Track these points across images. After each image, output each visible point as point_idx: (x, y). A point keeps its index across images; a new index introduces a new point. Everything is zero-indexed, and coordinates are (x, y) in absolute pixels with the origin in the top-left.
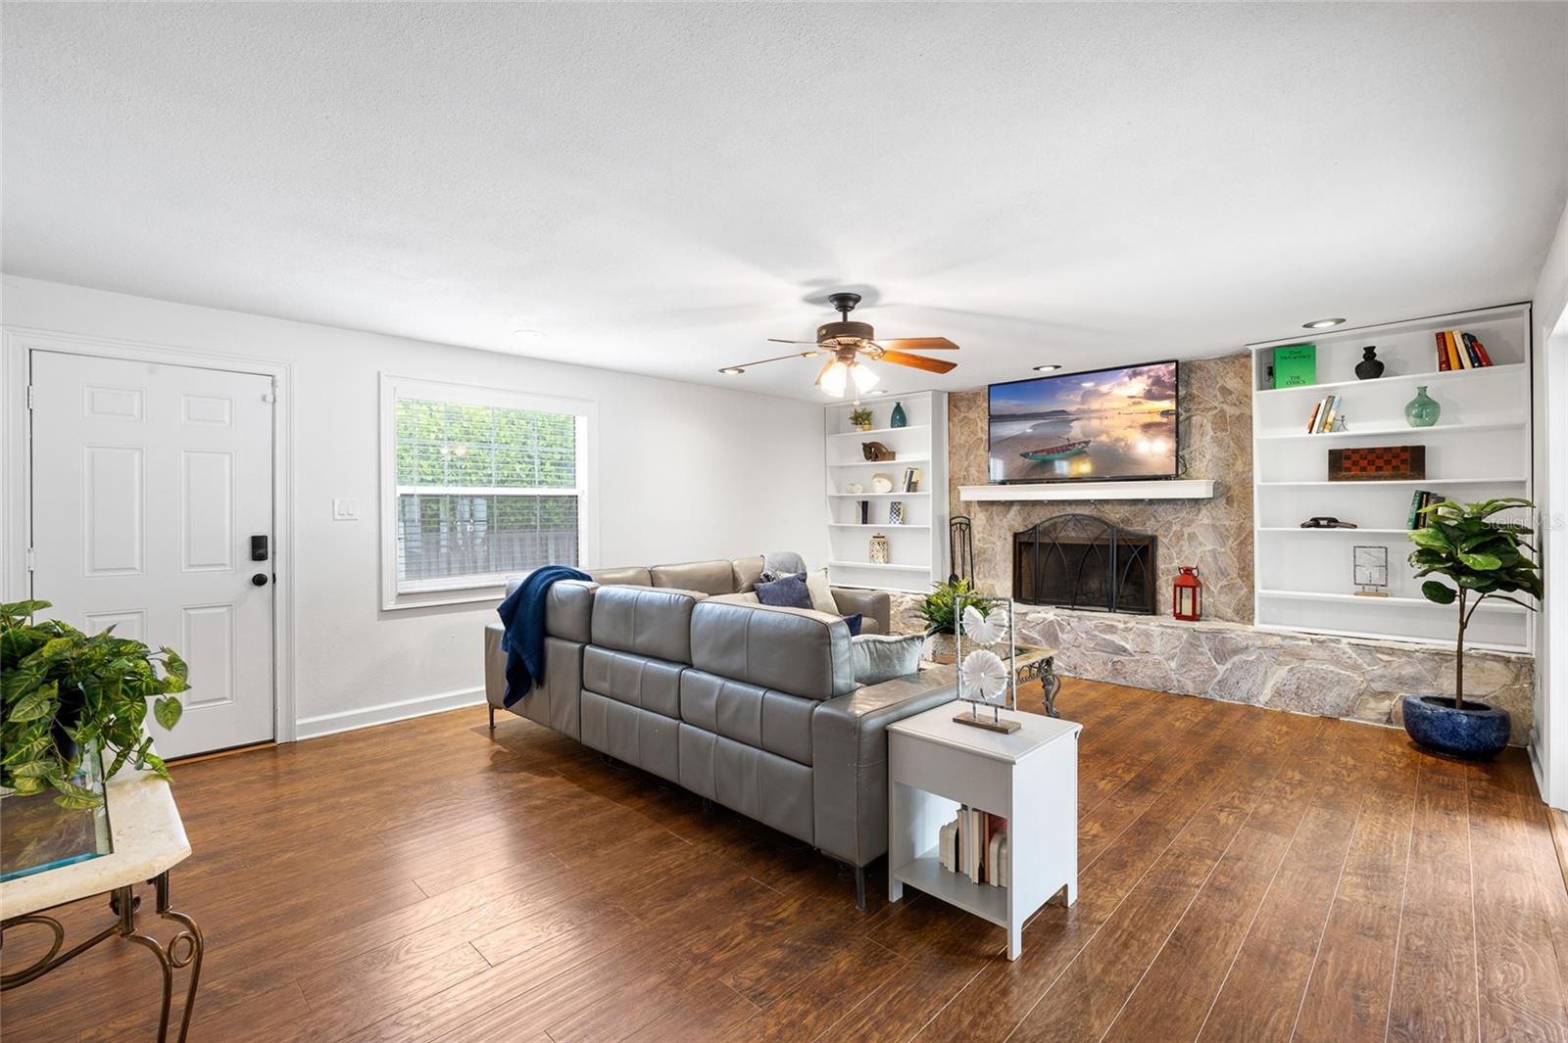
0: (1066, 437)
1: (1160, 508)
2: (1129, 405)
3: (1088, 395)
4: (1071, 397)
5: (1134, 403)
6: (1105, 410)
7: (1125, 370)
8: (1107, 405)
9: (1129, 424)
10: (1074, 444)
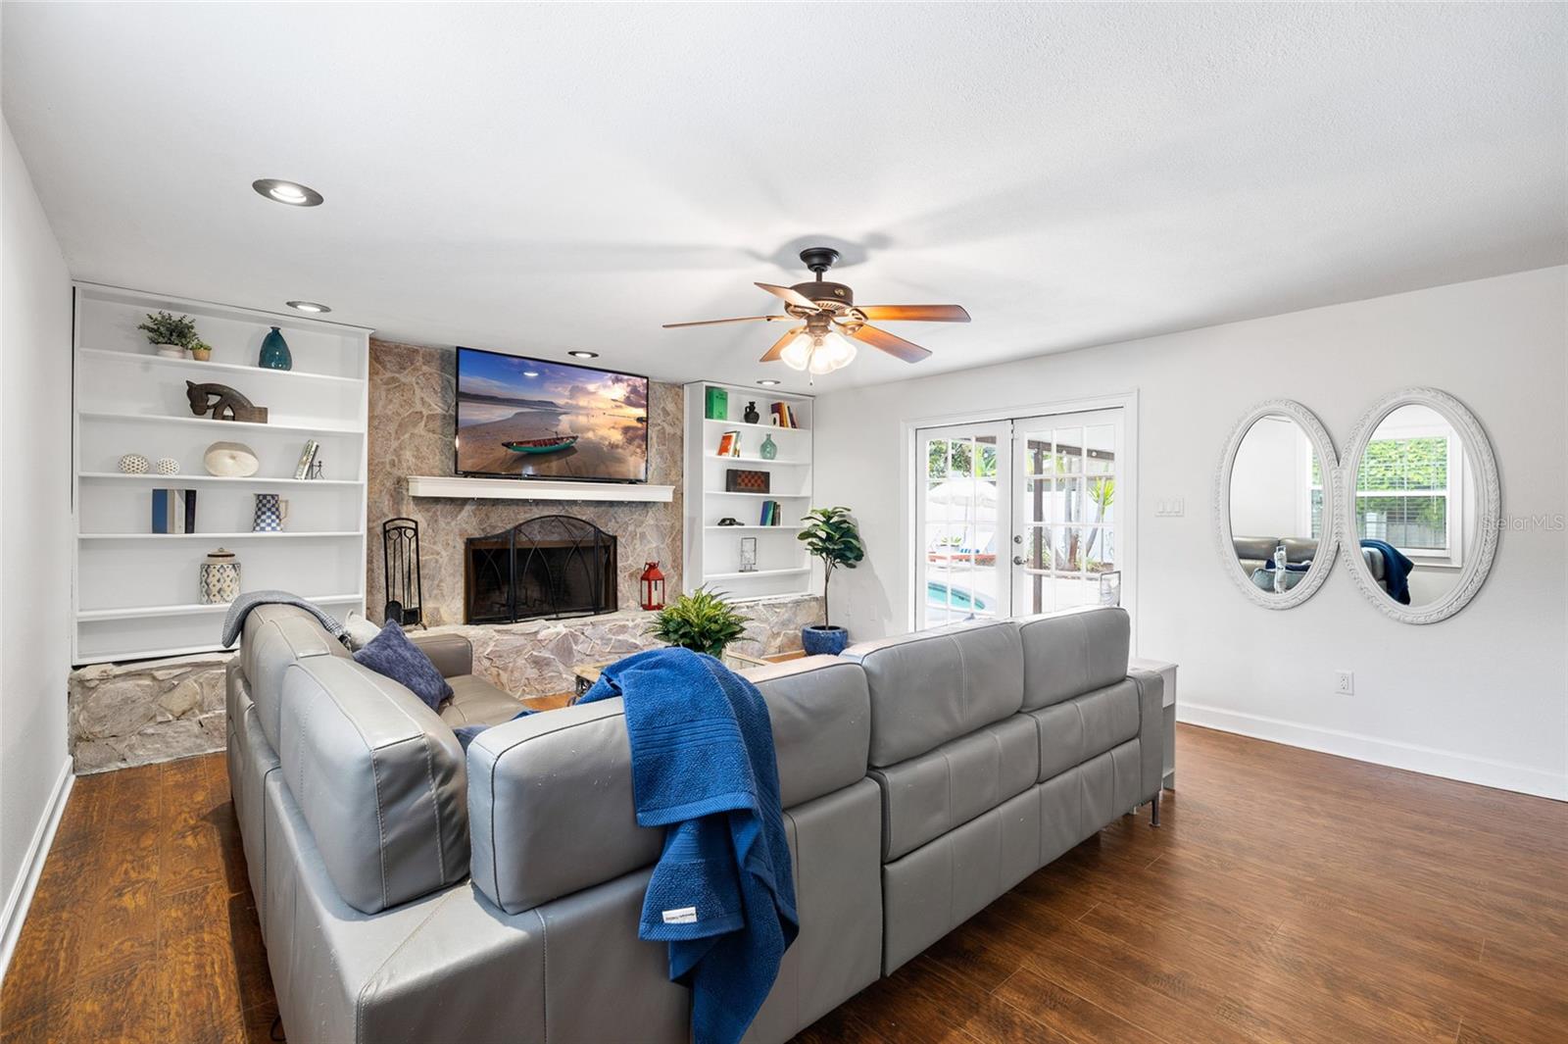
0: (554, 430)
1: (619, 510)
2: (612, 408)
3: (576, 391)
4: (560, 389)
5: (617, 406)
6: (592, 409)
7: (610, 375)
8: (593, 404)
9: (612, 425)
10: (562, 438)
